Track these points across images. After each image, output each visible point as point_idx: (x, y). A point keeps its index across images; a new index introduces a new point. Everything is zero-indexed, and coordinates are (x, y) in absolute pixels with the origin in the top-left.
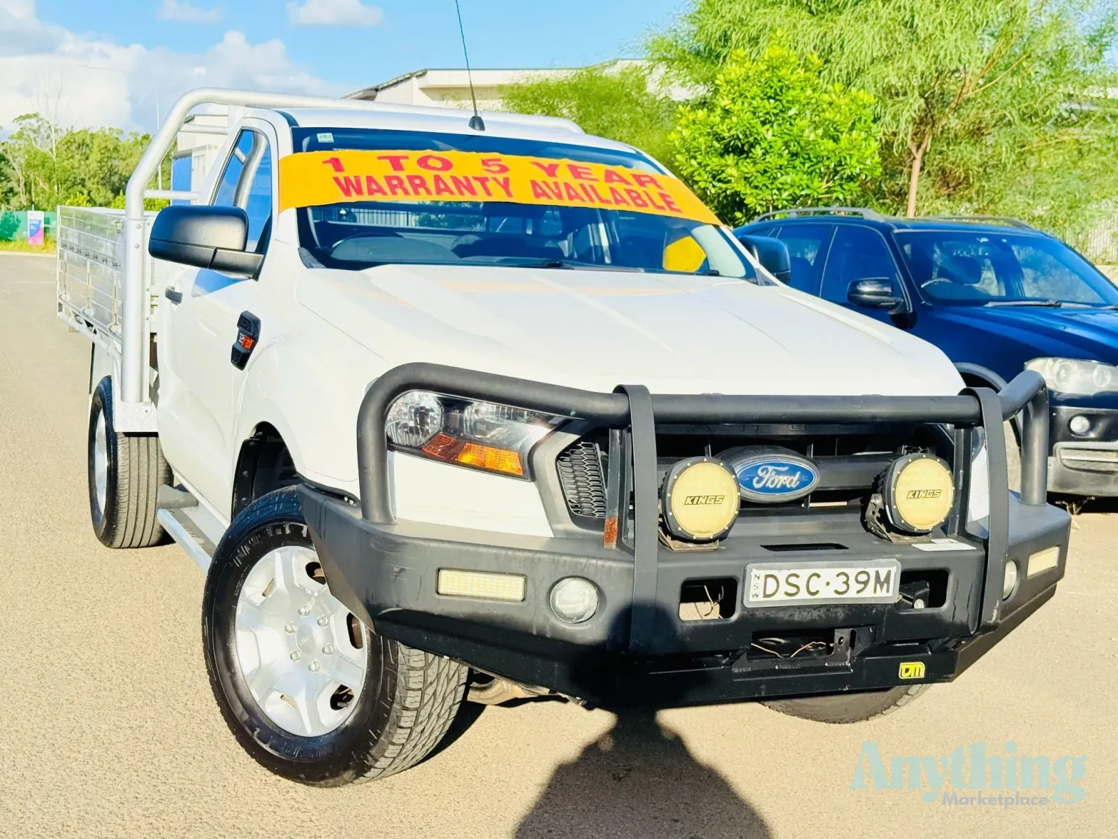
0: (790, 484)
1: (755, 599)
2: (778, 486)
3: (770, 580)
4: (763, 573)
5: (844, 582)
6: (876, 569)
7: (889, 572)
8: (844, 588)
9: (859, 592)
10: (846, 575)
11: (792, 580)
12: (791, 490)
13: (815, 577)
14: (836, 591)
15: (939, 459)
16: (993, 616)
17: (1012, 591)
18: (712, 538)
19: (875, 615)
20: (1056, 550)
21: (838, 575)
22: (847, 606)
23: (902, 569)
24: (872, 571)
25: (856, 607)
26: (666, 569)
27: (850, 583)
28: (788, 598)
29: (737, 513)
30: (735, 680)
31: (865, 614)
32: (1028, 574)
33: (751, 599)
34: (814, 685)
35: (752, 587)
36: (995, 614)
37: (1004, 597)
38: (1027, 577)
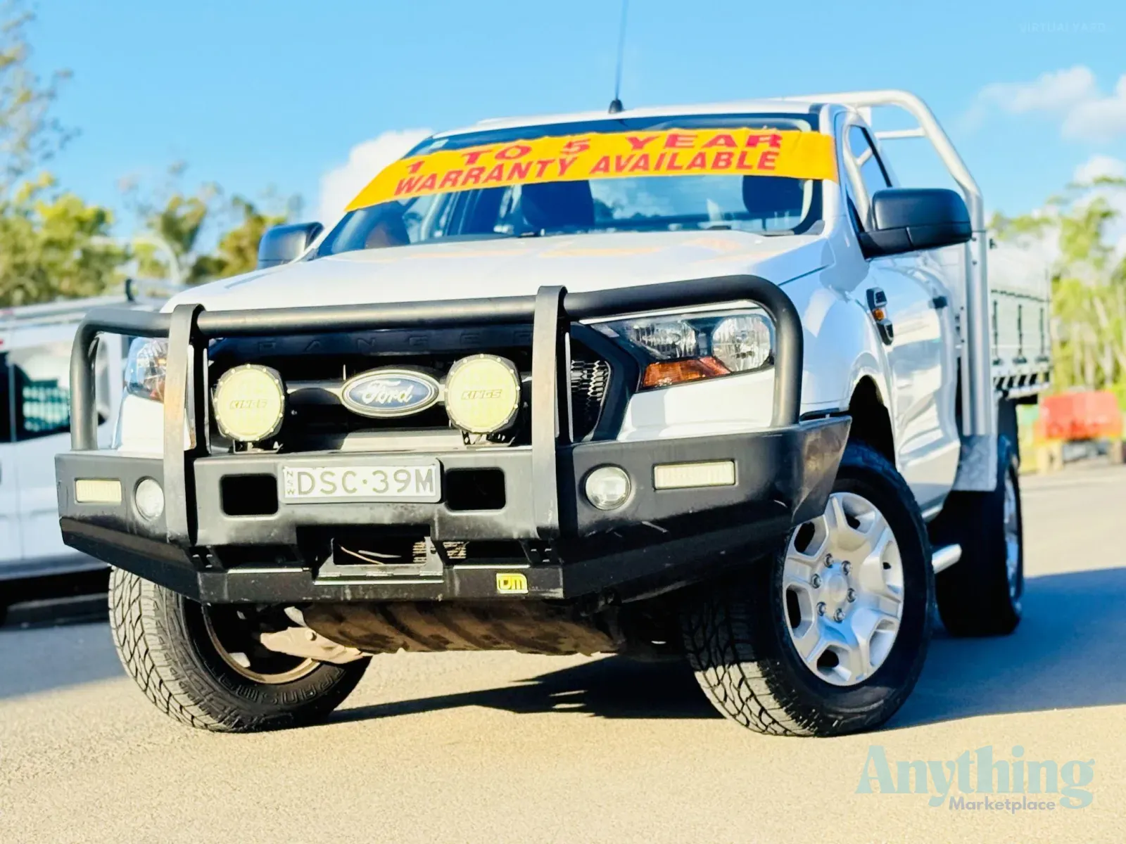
0: (402, 397)
1: (291, 496)
2: (389, 401)
3: (303, 477)
4: (296, 470)
5: (382, 481)
6: (418, 468)
7: (430, 470)
8: (383, 486)
9: (399, 491)
10: (381, 472)
11: (327, 478)
12: (404, 404)
13: (350, 476)
14: (375, 490)
15: (499, 359)
16: (548, 517)
17: (622, 501)
18: (258, 439)
19: (424, 516)
20: (729, 465)
21: (375, 473)
22: (390, 504)
23: (446, 468)
24: (412, 470)
25: (402, 507)
26: (203, 466)
27: (388, 480)
28: (325, 495)
29: (281, 415)
30: (317, 583)
31: (412, 514)
32: (657, 485)
33: (287, 495)
34: (403, 593)
35: (286, 484)
36: (550, 515)
37: (600, 504)
38: (655, 489)
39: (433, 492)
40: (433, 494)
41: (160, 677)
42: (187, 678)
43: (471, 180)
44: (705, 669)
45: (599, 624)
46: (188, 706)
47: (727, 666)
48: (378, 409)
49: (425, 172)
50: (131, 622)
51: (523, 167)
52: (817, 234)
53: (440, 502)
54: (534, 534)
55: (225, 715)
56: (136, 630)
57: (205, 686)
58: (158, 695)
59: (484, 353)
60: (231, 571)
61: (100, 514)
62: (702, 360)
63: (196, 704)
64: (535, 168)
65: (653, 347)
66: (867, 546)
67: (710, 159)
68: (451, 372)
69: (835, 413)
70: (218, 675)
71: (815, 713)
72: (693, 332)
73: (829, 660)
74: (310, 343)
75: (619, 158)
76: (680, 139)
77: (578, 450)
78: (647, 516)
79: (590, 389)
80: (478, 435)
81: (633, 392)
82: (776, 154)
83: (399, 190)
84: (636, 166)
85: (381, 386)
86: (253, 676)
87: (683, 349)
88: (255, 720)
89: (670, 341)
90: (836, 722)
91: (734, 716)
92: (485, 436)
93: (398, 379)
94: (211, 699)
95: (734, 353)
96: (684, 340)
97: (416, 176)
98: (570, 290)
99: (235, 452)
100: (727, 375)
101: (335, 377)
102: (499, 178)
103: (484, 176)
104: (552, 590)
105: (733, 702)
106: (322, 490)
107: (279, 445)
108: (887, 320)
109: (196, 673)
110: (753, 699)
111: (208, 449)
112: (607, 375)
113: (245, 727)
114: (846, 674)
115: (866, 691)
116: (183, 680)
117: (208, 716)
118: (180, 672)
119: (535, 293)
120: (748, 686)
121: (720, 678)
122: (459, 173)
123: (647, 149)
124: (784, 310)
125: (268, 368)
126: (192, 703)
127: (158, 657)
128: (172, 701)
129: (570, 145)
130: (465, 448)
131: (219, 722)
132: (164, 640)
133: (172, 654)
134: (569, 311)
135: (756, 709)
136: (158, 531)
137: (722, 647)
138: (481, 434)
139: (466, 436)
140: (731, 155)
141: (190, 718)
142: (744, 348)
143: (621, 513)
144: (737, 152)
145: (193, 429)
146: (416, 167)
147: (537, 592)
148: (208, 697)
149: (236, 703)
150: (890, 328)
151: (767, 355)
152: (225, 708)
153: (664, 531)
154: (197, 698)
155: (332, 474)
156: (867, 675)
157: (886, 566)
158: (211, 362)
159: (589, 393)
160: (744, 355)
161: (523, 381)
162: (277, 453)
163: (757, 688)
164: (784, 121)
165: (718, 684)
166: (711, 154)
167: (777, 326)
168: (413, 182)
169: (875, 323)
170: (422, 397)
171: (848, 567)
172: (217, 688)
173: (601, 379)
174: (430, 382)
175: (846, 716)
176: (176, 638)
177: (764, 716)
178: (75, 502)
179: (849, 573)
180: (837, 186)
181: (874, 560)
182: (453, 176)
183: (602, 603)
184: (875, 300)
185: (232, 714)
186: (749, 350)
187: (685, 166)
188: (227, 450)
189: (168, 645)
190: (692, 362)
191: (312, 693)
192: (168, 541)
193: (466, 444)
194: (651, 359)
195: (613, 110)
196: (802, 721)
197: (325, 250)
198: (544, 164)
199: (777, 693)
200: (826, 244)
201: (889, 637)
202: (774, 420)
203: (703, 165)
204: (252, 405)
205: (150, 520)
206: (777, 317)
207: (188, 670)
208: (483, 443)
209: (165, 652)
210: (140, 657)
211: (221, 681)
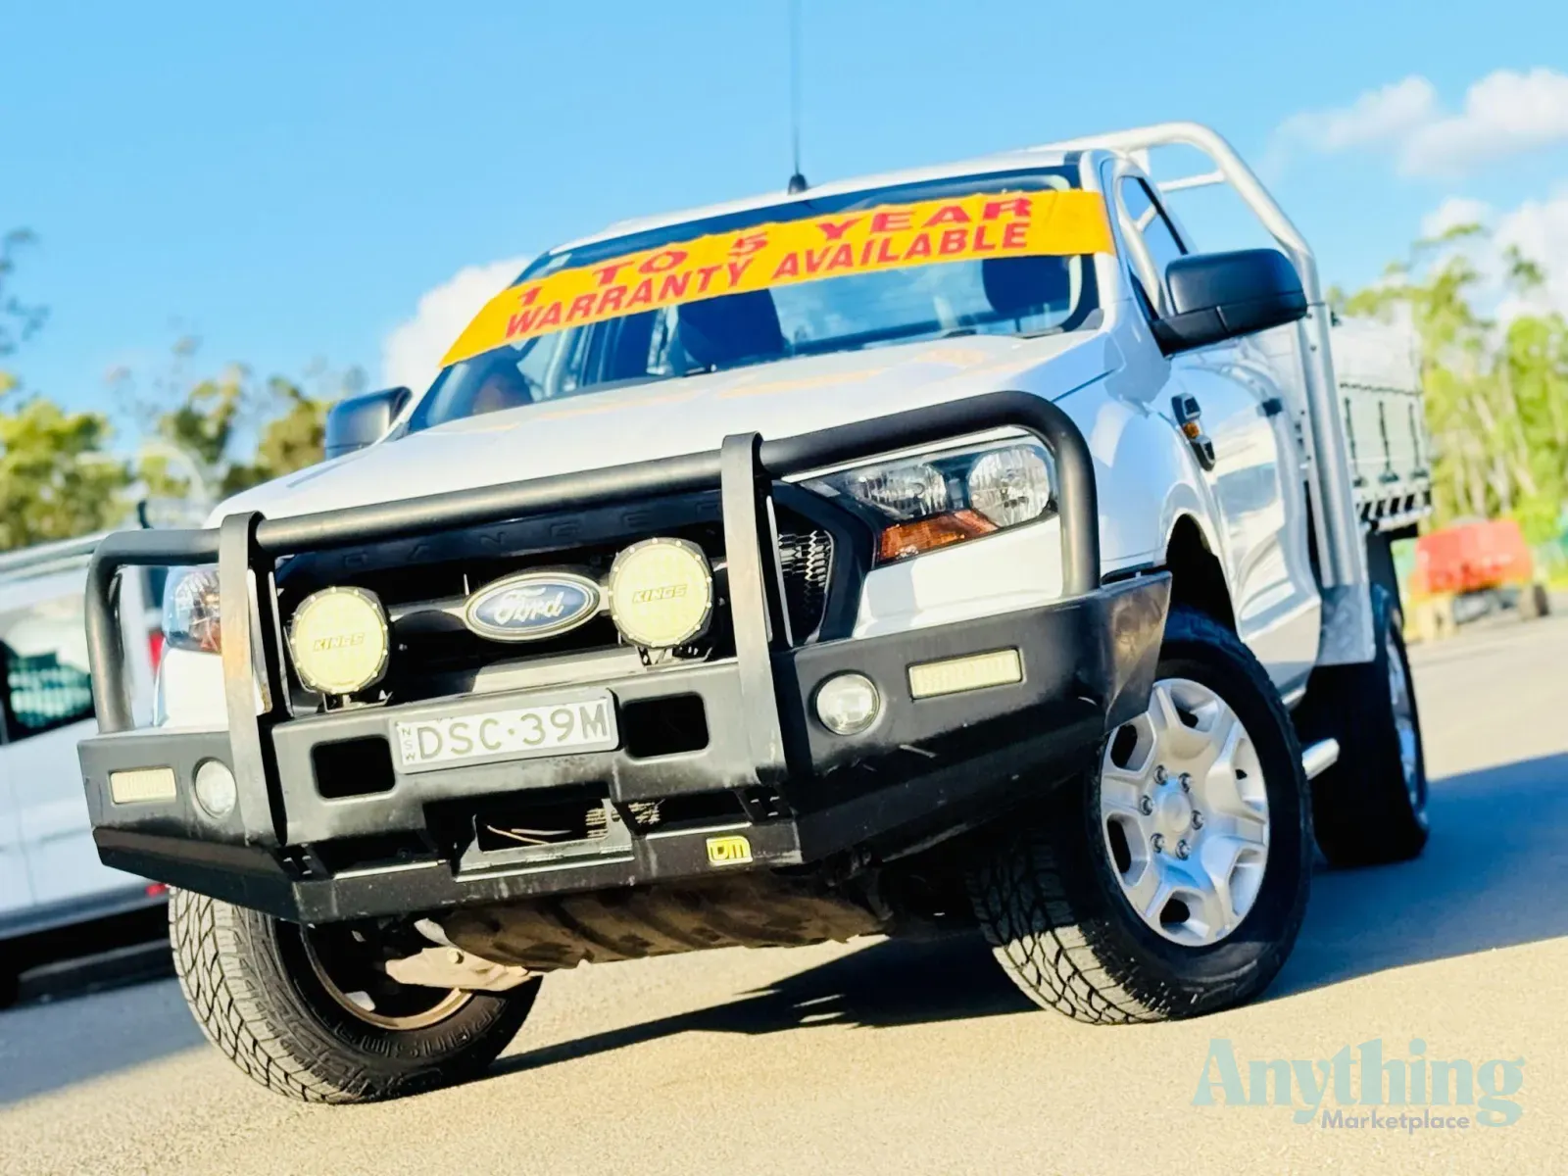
0: (549, 610)
2: (533, 617)
3: (425, 734)
4: (414, 726)
5: (535, 728)
6: (582, 704)
9: (560, 739)
10: (533, 716)
11: (458, 731)
12: (553, 619)
13: (489, 726)
14: (526, 741)
15: (679, 542)
16: (770, 752)
17: (869, 720)
18: (357, 689)
19: (597, 769)
20: (1011, 655)
21: (523, 718)
22: (550, 759)
23: (622, 701)
24: (574, 708)
25: (566, 760)
26: (285, 734)
27: (544, 727)
28: (456, 756)
29: (386, 653)
30: (460, 879)
31: (582, 770)
32: (915, 694)
33: (405, 762)
34: (580, 880)
35: (403, 747)
36: (773, 749)
37: (839, 728)
38: (914, 699)
39: (607, 735)
40: (608, 738)
41: (252, 1035)
42: (290, 1034)
43: (610, 306)
44: (1006, 943)
45: (854, 896)
46: (296, 1073)
47: (1036, 935)
48: (518, 630)
49: (544, 301)
50: (204, 964)
51: (680, 280)
52: (1096, 328)
53: (618, 748)
54: (753, 778)
55: (347, 1080)
56: (213, 975)
57: (318, 1043)
58: (252, 1062)
59: (657, 537)
60: (339, 876)
61: (148, 817)
62: (958, 515)
63: (306, 1069)
64: (696, 280)
65: (888, 504)
66: (1212, 749)
67: (936, 241)
68: (615, 568)
69: (1148, 570)
70: (333, 1026)
71: (1164, 989)
72: (941, 479)
73: (1176, 912)
74: (416, 548)
75: (810, 254)
76: (891, 218)
77: (801, 656)
78: (906, 736)
79: (808, 571)
80: (660, 652)
81: (867, 569)
82: (1026, 225)
83: (511, 331)
84: (834, 263)
85: (518, 597)
86: (381, 1022)
87: (929, 504)
88: (390, 1082)
89: (910, 494)
90: (1195, 997)
91: (1054, 1004)
92: (670, 652)
93: (540, 586)
94: (327, 1060)
95: (999, 502)
96: (930, 490)
97: (533, 307)
98: (766, 438)
99: (327, 710)
100: (995, 532)
101: (454, 592)
102: (647, 299)
103: (626, 299)
104: (785, 854)
105: (1051, 984)
106: (454, 750)
107: (387, 694)
108: (1204, 437)
109: (304, 1027)
110: (1077, 977)
111: (290, 711)
112: (830, 550)
113: (378, 1093)
114: (1201, 930)
115: (1230, 952)
116: (285, 1037)
117: (325, 1083)
118: (281, 1027)
119: (718, 445)
120: (1069, 960)
121: (1029, 953)
122: (592, 298)
123: (847, 237)
124: (1063, 434)
125: (361, 589)
126: (301, 1067)
127: (248, 1010)
128: (272, 1068)
129: (740, 243)
130: (644, 670)
131: (342, 1090)
132: (255, 985)
133: (266, 1002)
134: (768, 465)
135: (1083, 990)
136: (232, 832)
137: (1027, 909)
138: (665, 649)
139: (643, 653)
140: (963, 233)
141: (300, 1088)
142: (1014, 493)
143: (869, 737)
144: (972, 229)
145: (265, 685)
146: (531, 296)
147: (765, 859)
148: (322, 1057)
149: (364, 1061)
150: (1209, 446)
151: (1046, 500)
152: (347, 1069)
153: (931, 755)
154: (308, 1060)
155: (465, 726)
156: (1229, 929)
157: (1241, 774)
158: (281, 591)
159: (807, 578)
160: (1014, 503)
161: (715, 570)
162: (387, 705)
163: (1081, 962)
164: (1030, 179)
165: (1027, 962)
166: (936, 235)
167: (1057, 456)
168: (530, 317)
169: (1188, 442)
170: (577, 607)
171: (1188, 780)
172: (334, 1043)
173: (822, 556)
174: (587, 585)
175: (1208, 987)
176: (270, 980)
177: (1095, 999)
178: (113, 804)
179: (1191, 790)
180: (1114, 259)
181: (1223, 768)
182: (583, 303)
183: (855, 865)
184: (1185, 410)
185: (358, 1077)
186: (1021, 495)
187: (903, 255)
188: (315, 709)
189: (259, 990)
190: (945, 520)
191: (465, 1037)
192: (247, 843)
193: (645, 664)
194: (887, 521)
195: (794, 189)
196: (1147, 1000)
197: (418, 422)
198: (707, 273)
199: (1110, 965)
200: (1108, 340)
201: (1255, 872)
202: (1067, 585)
203: (927, 250)
204: (343, 643)
205: (219, 817)
206: (1055, 445)
207: (292, 1021)
208: (670, 661)
209: (256, 1000)
210: (222, 1011)
211: (338, 1032)
